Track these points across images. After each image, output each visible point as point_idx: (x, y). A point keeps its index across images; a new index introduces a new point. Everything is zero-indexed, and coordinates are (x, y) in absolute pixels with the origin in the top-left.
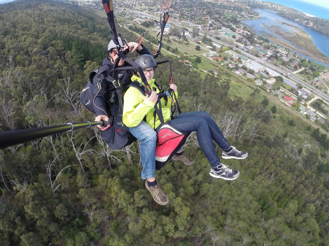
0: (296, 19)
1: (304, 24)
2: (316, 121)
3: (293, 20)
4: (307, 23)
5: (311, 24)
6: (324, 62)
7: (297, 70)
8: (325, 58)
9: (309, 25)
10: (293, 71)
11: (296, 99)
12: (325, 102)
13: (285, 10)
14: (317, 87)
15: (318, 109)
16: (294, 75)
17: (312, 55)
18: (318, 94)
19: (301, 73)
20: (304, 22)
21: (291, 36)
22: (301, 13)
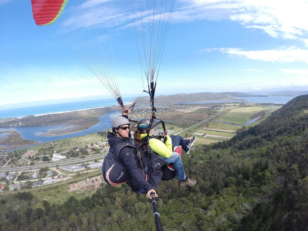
0: (10, 125)
1: (16, 126)
2: (22, 188)
3: (8, 127)
4: (18, 124)
5: (20, 124)
6: (27, 146)
7: (6, 163)
8: (28, 142)
9: (19, 125)
10: (3, 166)
11: (5, 183)
12: (26, 171)
13: (3, 122)
14: (20, 166)
15: (21, 179)
16: (4, 168)
17: (19, 145)
18: (22, 169)
19: (8, 164)
20: (16, 124)
21: (4, 140)
22: (15, 118)
